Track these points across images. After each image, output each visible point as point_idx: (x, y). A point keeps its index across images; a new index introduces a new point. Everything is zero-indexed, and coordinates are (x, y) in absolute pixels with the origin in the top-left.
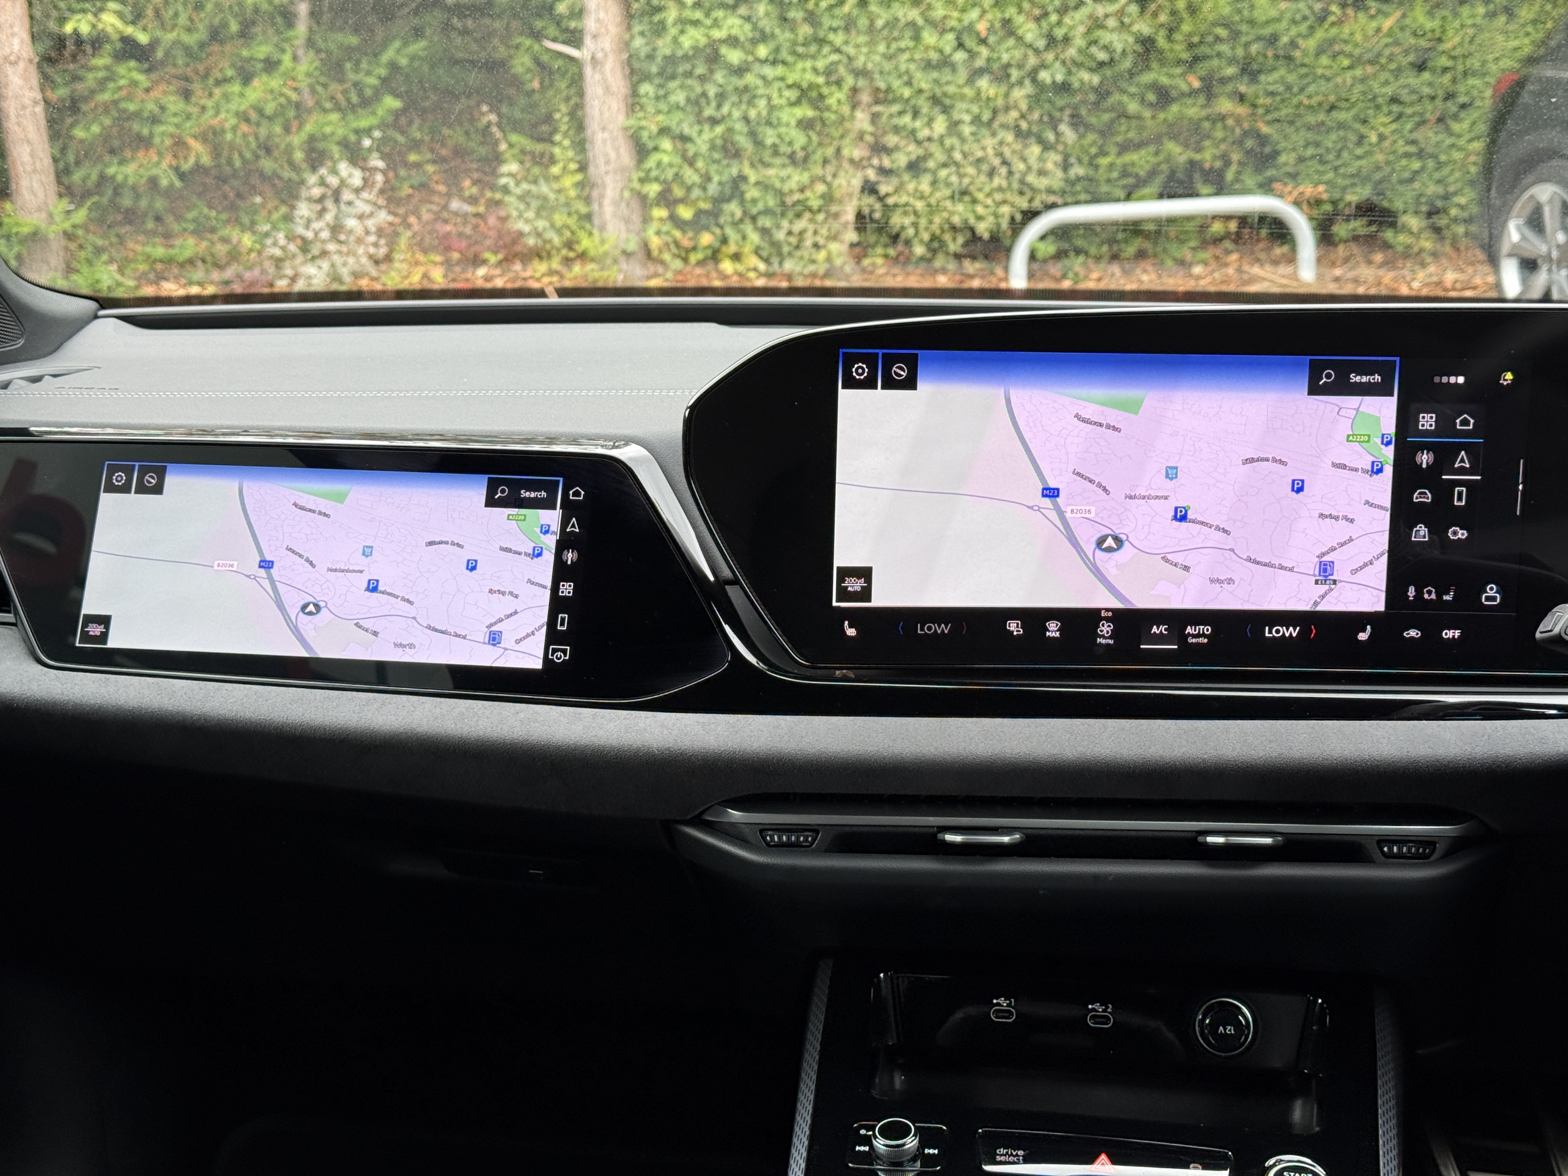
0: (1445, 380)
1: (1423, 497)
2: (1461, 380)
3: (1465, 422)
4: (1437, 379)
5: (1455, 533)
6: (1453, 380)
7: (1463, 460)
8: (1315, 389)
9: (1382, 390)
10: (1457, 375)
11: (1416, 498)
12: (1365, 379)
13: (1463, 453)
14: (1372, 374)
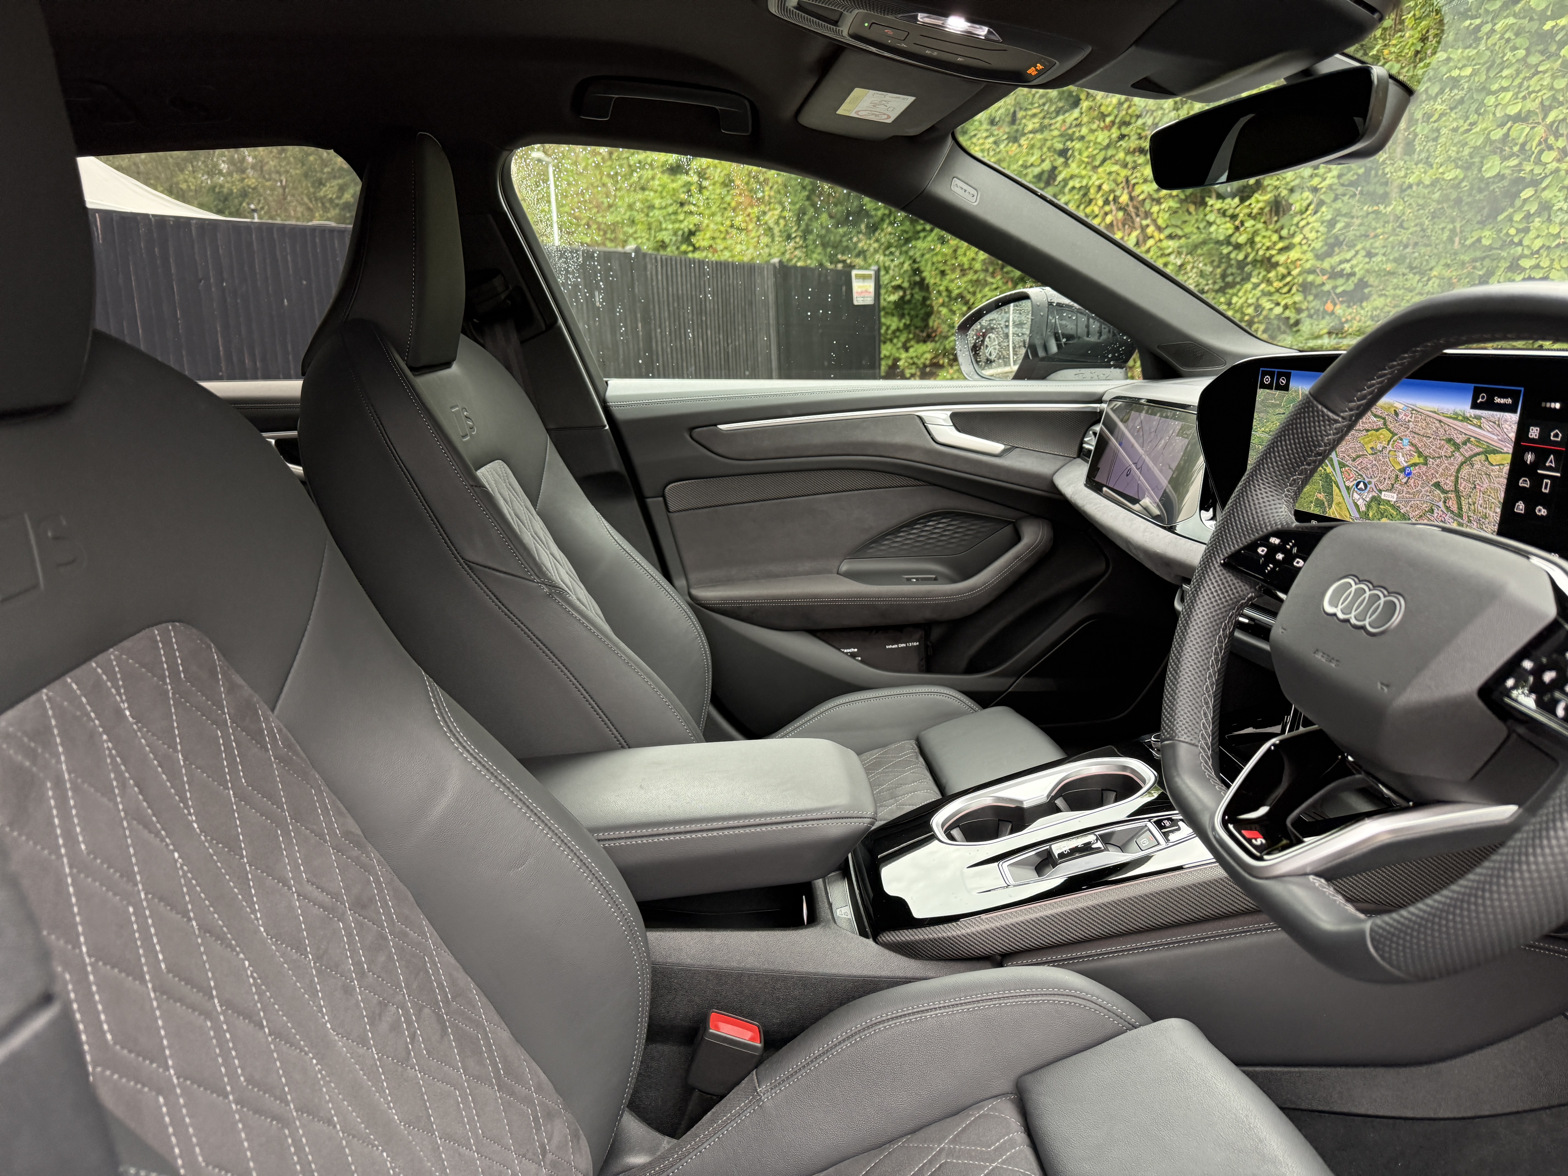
0: (1548, 405)
1: (1524, 483)
2: (1558, 406)
3: (1556, 435)
4: (1543, 404)
5: (1540, 511)
6: (1553, 405)
7: (1551, 462)
8: (1475, 406)
9: (1511, 409)
10: (1555, 402)
11: (1521, 483)
12: (1502, 401)
13: (1552, 456)
14: (1506, 398)
